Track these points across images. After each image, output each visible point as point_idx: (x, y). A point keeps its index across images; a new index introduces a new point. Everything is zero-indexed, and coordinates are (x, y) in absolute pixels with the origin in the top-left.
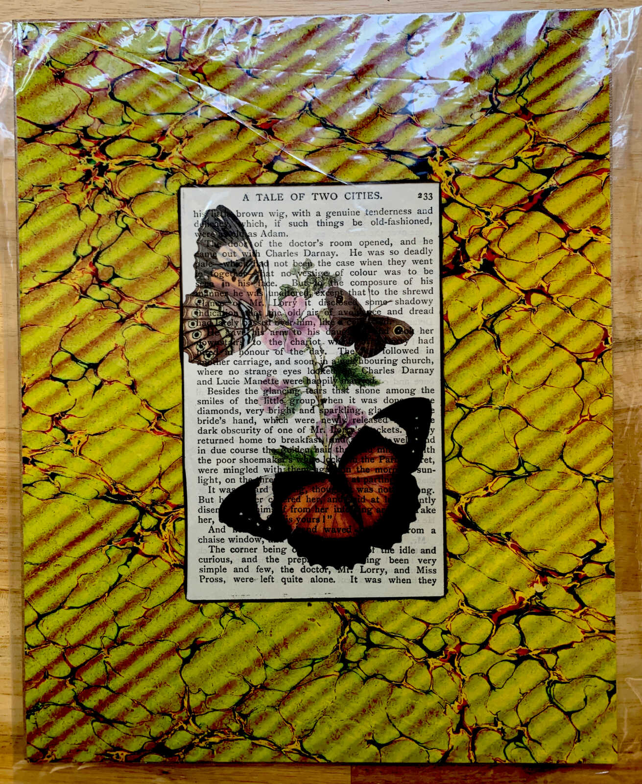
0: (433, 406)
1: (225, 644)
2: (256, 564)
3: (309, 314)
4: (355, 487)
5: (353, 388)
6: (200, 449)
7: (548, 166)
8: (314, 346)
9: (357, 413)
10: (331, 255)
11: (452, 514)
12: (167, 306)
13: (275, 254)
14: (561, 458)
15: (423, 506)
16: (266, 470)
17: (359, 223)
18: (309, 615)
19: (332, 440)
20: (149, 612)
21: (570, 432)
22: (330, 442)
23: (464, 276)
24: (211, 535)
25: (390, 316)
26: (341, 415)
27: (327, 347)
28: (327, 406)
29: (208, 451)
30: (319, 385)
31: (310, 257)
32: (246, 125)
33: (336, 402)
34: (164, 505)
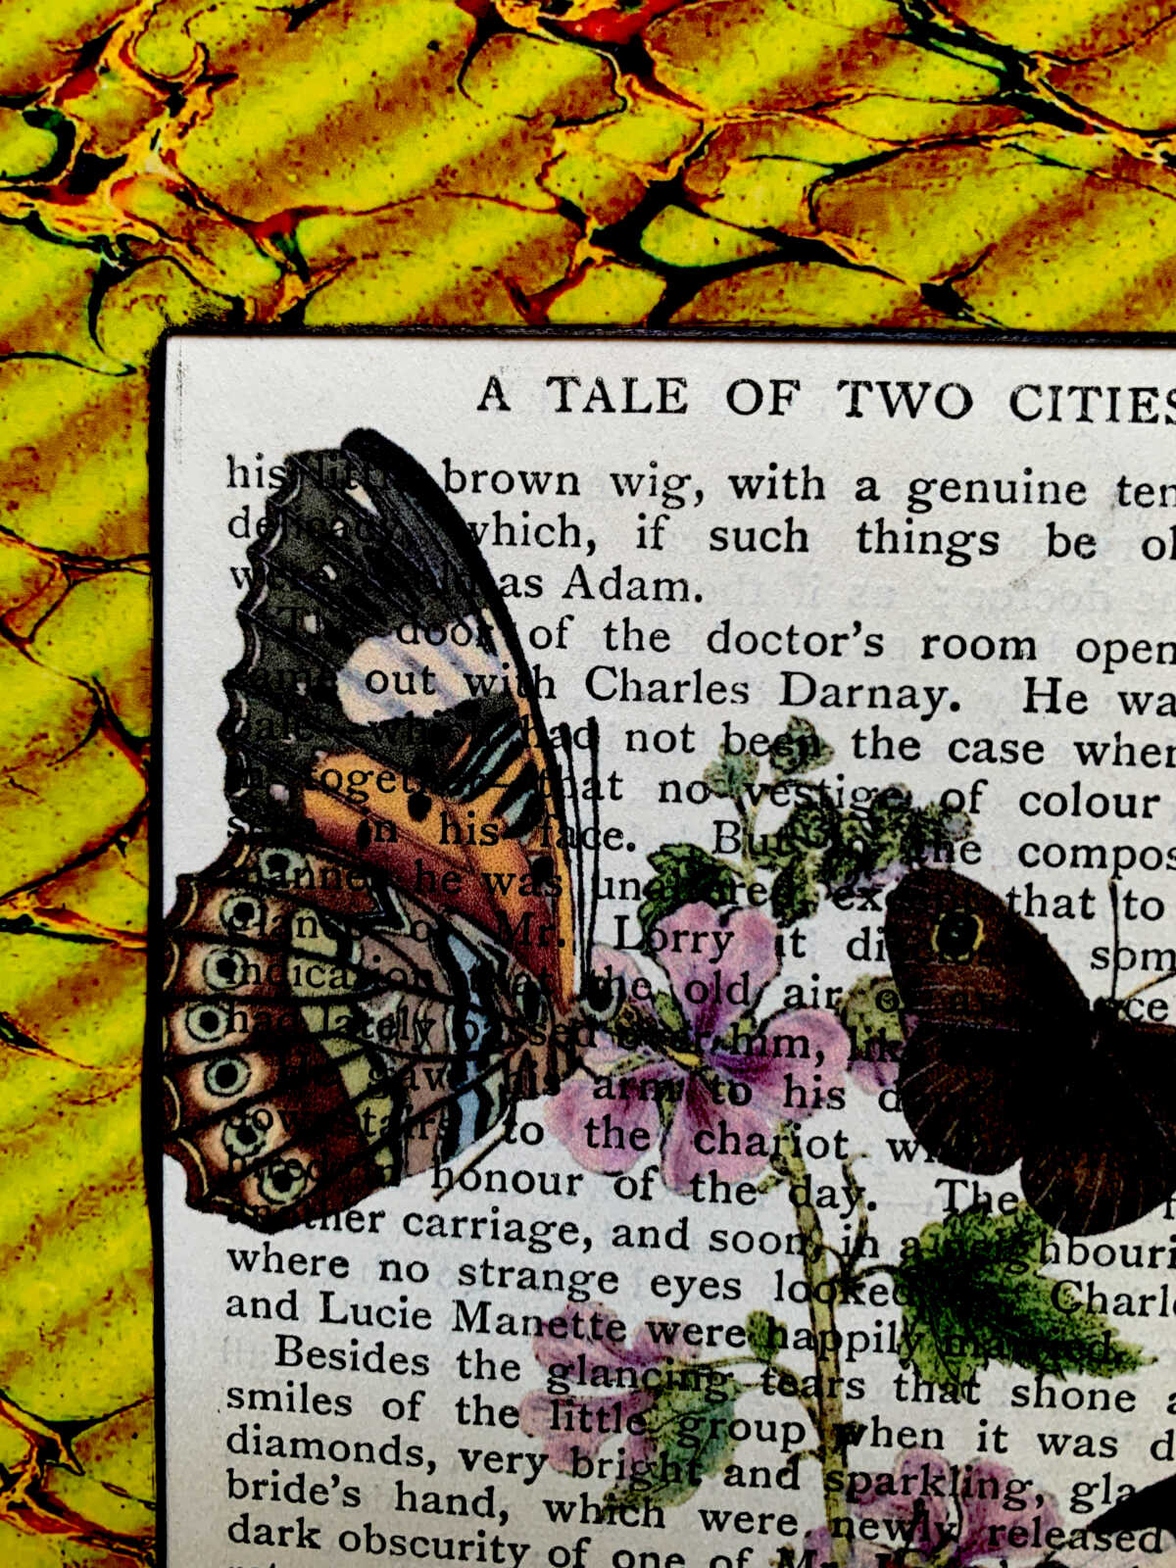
3: (795, 1001)
5: (999, 1378)
9: (1015, 1502)
10: (925, 706)
12: (86, 930)
13: (631, 690)
17: (1083, 546)
26: (933, 1504)
27: (879, 1174)
28: (864, 1458)
30: (830, 1355)
31: (812, 712)
32: (512, 20)
33: (908, 1441)
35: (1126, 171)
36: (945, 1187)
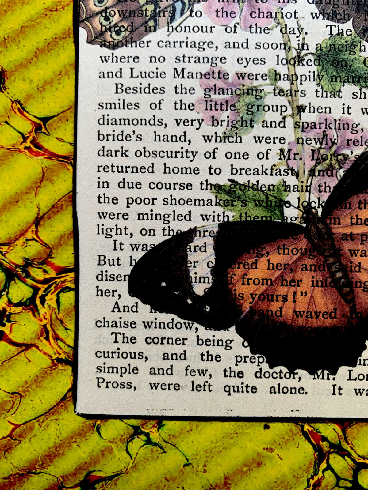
1: (134, 482)
2: (184, 364)
4: (347, 246)
5: (348, 89)
6: (101, 181)
8: (287, 21)
9: (354, 131)
16: (205, 217)
18: (264, 443)
19: (312, 173)
20: (18, 430)
22: (310, 175)
24: (116, 316)
26: (329, 132)
27: (307, 23)
28: (306, 117)
29: (113, 185)
30: (294, 82)
33: (320, 111)
34: (43, 267)
36: (329, 27)
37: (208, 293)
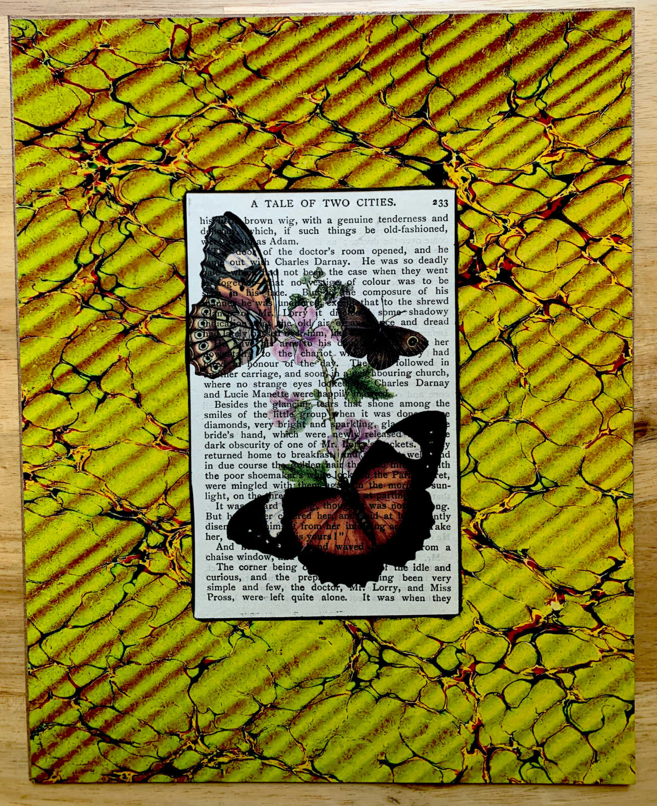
0: (448, 420)
1: (234, 663)
2: (266, 582)
3: (320, 325)
4: (368, 502)
5: (365, 401)
6: (207, 464)
7: (568, 172)
8: (325, 358)
9: (370, 427)
10: (343, 264)
11: (467, 531)
12: (172, 317)
13: (285, 263)
14: (580, 473)
15: (438, 522)
16: (276, 486)
17: (372, 231)
18: (320, 634)
19: (343, 455)
20: (156, 631)
21: (589, 447)
22: (342, 457)
23: (480, 286)
24: (219, 553)
25: (404, 327)
26: (353, 429)
27: (338, 359)
28: (339, 420)
29: (215, 467)
30: (330, 398)
31: (321, 266)
32: (255, 128)
33: (348, 415)
34: (171, 522)
35: (378, 156)
36: (352, 361)
37: (279, 535)
